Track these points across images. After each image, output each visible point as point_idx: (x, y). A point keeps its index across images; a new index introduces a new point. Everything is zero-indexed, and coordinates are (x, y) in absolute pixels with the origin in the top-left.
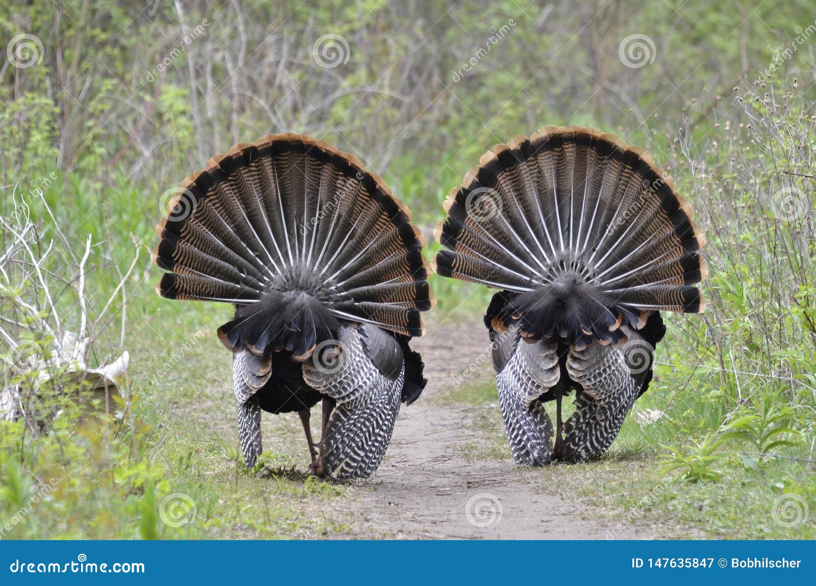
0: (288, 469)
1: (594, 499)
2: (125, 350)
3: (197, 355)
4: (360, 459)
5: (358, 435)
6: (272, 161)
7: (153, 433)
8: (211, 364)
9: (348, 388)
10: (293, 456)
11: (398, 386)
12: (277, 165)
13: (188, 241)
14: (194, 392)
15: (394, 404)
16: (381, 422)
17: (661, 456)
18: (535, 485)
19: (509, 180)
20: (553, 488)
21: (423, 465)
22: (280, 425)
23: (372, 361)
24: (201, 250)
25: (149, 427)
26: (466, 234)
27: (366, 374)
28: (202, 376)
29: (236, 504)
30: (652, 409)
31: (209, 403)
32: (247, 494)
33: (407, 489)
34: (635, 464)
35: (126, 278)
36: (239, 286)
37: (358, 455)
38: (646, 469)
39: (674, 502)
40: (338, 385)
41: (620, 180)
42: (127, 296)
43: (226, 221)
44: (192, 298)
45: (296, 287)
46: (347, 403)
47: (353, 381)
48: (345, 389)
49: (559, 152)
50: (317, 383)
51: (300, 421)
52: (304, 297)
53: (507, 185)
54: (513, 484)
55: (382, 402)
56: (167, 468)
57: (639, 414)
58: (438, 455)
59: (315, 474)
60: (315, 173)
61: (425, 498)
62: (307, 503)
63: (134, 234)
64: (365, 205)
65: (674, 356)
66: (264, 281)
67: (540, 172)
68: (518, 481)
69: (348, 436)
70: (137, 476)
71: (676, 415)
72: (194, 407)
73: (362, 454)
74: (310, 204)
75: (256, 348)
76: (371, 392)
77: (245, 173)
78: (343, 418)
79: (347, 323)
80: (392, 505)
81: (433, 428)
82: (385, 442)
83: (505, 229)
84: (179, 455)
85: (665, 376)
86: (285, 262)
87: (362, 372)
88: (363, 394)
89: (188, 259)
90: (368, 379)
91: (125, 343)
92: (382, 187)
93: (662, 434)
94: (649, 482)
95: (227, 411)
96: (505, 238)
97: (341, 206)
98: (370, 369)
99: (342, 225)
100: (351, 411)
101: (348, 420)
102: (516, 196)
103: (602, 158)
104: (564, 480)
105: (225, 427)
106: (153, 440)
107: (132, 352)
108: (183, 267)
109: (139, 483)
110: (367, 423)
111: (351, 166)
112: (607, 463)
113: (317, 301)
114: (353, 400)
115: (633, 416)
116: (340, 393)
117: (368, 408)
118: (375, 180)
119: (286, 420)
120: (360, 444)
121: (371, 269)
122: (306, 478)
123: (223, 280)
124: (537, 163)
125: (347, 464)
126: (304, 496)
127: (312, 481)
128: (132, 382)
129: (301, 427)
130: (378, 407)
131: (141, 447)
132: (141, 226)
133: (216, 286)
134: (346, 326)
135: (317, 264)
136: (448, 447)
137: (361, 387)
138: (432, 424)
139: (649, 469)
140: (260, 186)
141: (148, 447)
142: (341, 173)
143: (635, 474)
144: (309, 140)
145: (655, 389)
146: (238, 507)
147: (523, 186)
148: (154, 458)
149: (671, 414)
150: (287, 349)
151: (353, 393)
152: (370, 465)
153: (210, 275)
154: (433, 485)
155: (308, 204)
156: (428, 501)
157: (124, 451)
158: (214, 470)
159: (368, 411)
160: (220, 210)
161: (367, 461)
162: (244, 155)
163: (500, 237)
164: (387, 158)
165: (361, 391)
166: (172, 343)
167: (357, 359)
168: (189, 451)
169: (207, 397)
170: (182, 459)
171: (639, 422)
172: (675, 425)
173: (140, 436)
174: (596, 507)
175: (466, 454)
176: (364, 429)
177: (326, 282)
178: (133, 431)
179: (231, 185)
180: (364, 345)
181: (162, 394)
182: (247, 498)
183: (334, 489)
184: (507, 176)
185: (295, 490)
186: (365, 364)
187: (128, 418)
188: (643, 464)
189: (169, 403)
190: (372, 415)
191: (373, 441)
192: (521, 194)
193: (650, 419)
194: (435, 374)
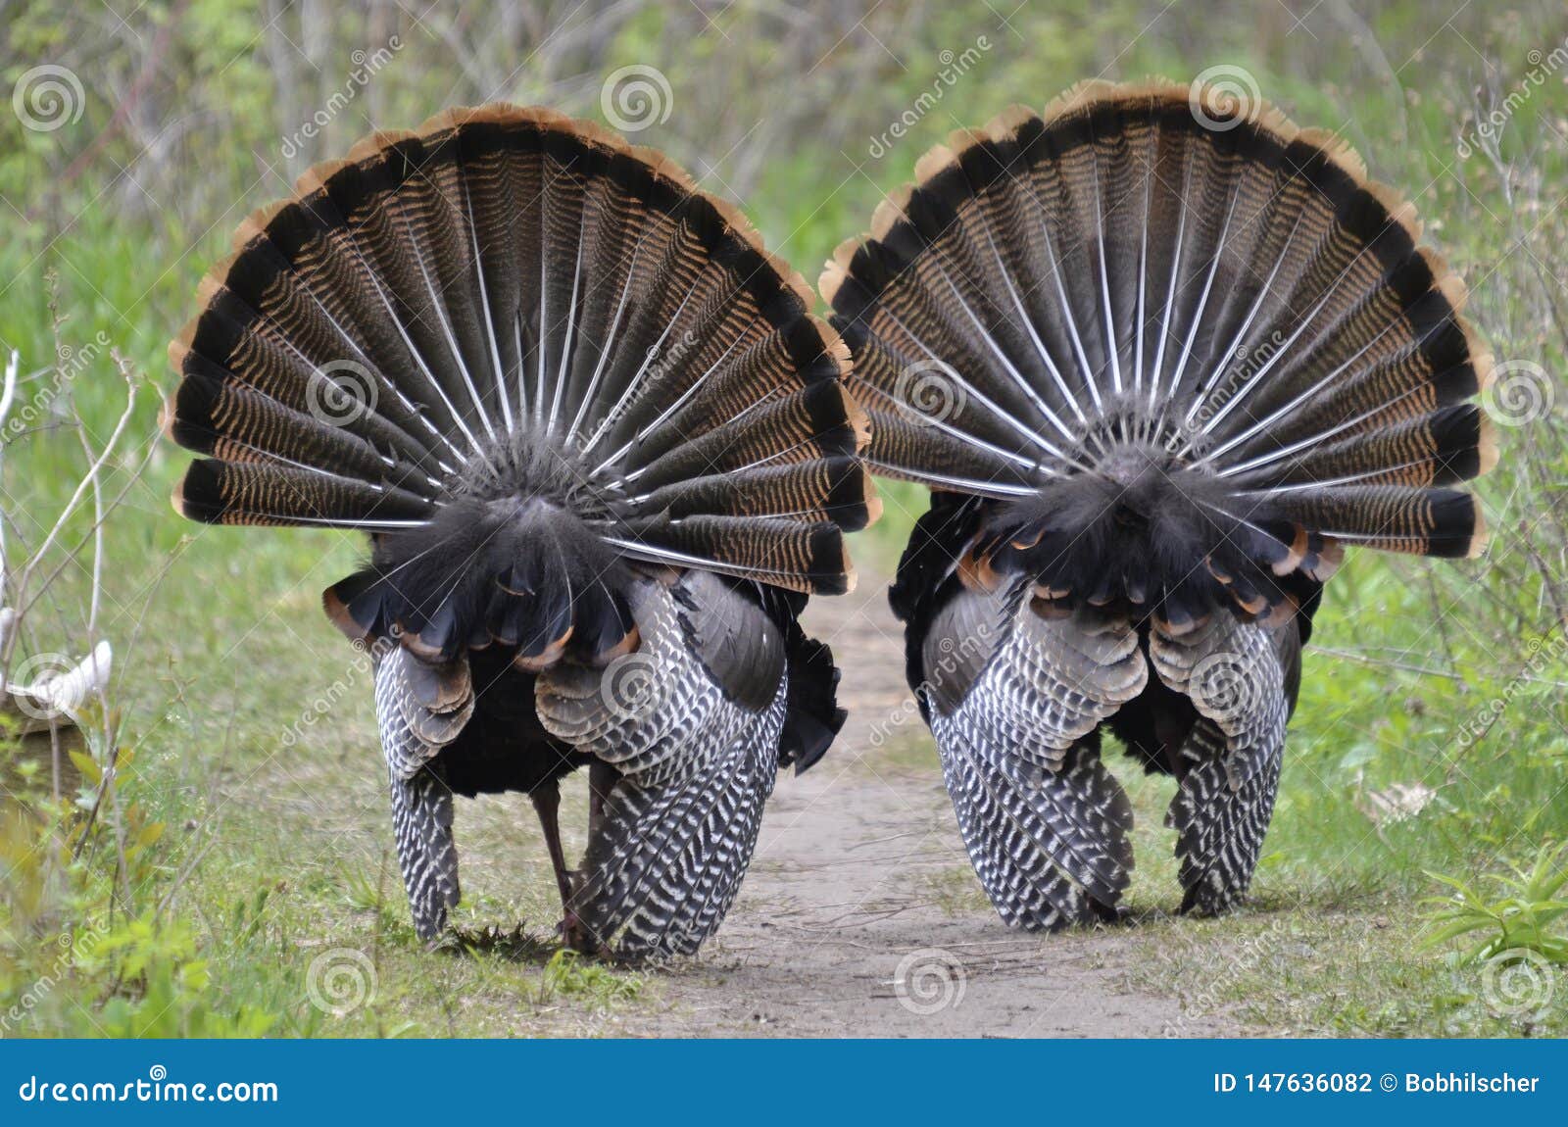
0: (506, 932)
1: (1263, 1007)
2: (101, 639)
3: (281, 652)
4: (673, 908)
5: (668, 850)
6: (459, 174)
7: (171, 843)
8: (316, 674)
9: (646, 738)
10: (518, 902)
11: (770, 726)
12: (471, 183)
13: (249, 380)
14: (272, 743)
15: (760, 770)
16: (726, 817)
17: (1430, 900)
18: (1117, 972)
19: (986, 218)
20: (1160, 981)
21: (839, 923)
22: (486, 825)
23: (706, 668)
24: (283, 401)
25: (159, 828)
26: (875, 357)
27: (690, 702)
28: (294, 705)
29: (376, 1019)
30: (1408, 784)
31: (312, 771)
32: (403, 996)
33: (798, 981)
34: (1365, 921)
35: (101, 460)
36: (379, 488)
37: (669, 898)
38: (1391, 933)
39: (1459, 1015)
40: (621, 730)
41: (1274, 214)
42: (104, 505)
43: (343, 327)
44: (261, 521)
45: (523, 487)
46: (643, 772)
47: (658, 720)
48: (638, 740)
49: (1113, 147)
50: (573, 728)
51: (534, 816)
52: (541, 511)
53: (981, 231)
54: (1063, 970)
55: (728, 768)
56: (205, 930)
57: (1374, 796)
58: (877, 897)
59: (573, 945)
60: (567, 202)
61: (844, 1005)
62: (551, 1016)
63: (123, 352)
64: (695, 276)
65: (1461, 654)
66: (440, 475)
67: (1065, 196)
68: (1075, 962)
69: (644, 852)
70: (130, 949)
71: (1467, 800)
72: (274, 780)
73: (679, 896)
74: (557, 280)
75: (424, 641)
76: (702, 746)
77: (393, 205)
78: (632, 809)
79: (651, 570)
80: (763, 1021)
81: (863, 831)
82: (738, 864)
83: (974, 343)
84: (235, 899)
85: (1440, 701)
86: (494, 426)
87: (680, 697)
88: (683, 750)
89: (251, 424)
90: (696, 712)
91: (102, 621)
92: (740, 230)
93: (1432, 847)
94: (1398, 964)
95: (356, 788)
96: (975, 363)
97: (633, 282)
98: (701, 689)
99: (638, 328)
100: (652, 791)
101: (645, 815)
102: (1003, 259)
103: (1228, 159)
104: (1189, 961)
105: (349, 828)
106: (171, 863)
107: (119, 645)
108: (238, 442)
109: (134, 968)
110: (692, 820)
111: (659, 183)
112: (1293, 916)
113: (574, 519)
114: (656, 766)
115: (1361, 802)
116: (625, 749)
117: (695, 784)
118: (721, 212)
119: (500, 811)
120: (673, 871)
121: (711, 435)
122: (551, 953)
123: (340, 473)
124: (1058, 173)
125: (642, 922)
126: (545, 1000)
127: (566, 963)
128: (118, 719)
129: (537, 829)
130: (720, 779)
131: (140, 879)
132: (142, 333)
133: (321, 490)
134: (649, 579)
135: (575, 426)
136: (901, 879)
137: (677, 733)
138: (863, 822)
139: (1399, 932)
140: (430, 236)
141: (157, 878)
142: (634, 200)
143: (1363, 945)
144: (552, 120)
145: (1414, 735)
146: (380, 1025)
147: (1022, 234)
148: (173, 905)
149: (1454, 795)
150: (503, 640)
151: (657, 749)
152: (699, 923)
153: (305, 462)
154: (864, 972)
155: (549, 280)
156: (852, 1013)
157: (99, 889)
158: (322, 936)
159: (695, 791)
160: (331, 300)
161: (692, 912)
162: (389, 159)
163: (961, 360)
164: (752, 161)
165: (677, 743)
166: (219, 623)
167: (671, 665)
168: (260, 889)
169: (307, 755)
170: (241, 907)
171: (1374, 816)
172: (1465, 825)
173: (137, 852)
174: (1266, 1028)
175: (945, 897)
176: (684, 835)
177: (595, 472)
178: (120, 839)
179: (357, 237)
180: (688, 630)
181: (193, 747)
182: (403, 1005)
183: (619, 984)
184: (982, 208)
185: (521, 984)
186: (689, 677)
187: (108, 808)
188: (1383, 920)
189: (212, 768)
190: (704, 800)
191: (707, 864)
192: (1018, 253)
193: (1400, 809)
194: (870, 699)
